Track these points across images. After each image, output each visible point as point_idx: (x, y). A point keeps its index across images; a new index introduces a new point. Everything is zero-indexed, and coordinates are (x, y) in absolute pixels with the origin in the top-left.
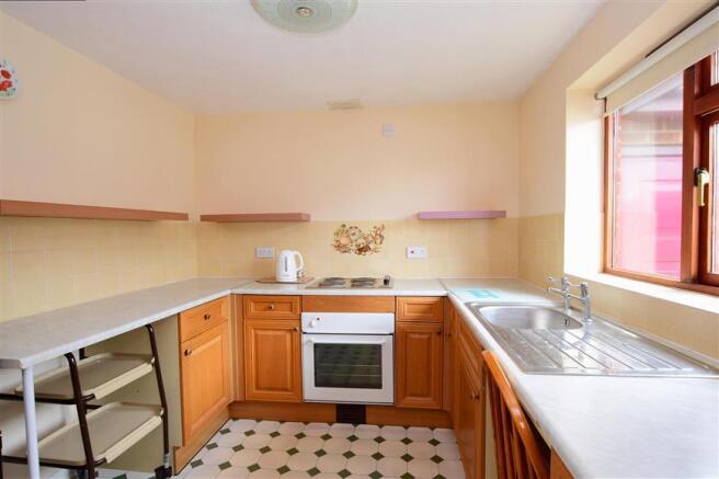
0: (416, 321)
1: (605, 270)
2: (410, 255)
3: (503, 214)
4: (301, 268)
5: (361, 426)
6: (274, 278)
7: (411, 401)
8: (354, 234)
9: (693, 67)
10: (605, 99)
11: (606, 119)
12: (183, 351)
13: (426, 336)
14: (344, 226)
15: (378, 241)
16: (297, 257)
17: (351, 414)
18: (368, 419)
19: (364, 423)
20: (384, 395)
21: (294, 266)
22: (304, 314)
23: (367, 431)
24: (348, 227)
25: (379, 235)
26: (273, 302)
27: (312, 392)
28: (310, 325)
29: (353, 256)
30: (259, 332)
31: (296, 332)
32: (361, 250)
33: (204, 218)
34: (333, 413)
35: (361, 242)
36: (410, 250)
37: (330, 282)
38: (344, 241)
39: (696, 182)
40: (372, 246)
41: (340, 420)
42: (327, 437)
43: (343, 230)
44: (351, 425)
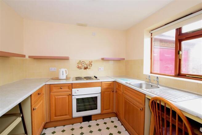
0: (107, 89)
1: (151, 73)
2: (99, 70)
3: (124, 59)
4: (67, 74)
5: (90, 122)
6: (58, 78)
7: (105, 111)
8: (83, 64)
9: (178, 29)
10: (152, 33)
11: (152, 38)
12: (33, 109)
13: (109, 93)
14: (80, 61)
15: (90, 66)
16: (66, 71)
17: (87, 119)
18: (92, 119)
19: (91, 120)
20: (98, 111)
21: (65, 74)
22: (73, 89)
23: (92, 123)
24: (81, 62)
25: (91, 64)
26: (62, 86)
27: (76, 114)
28: (75, 93)
29: (83, 70)
30: (56, 97)
31: (71, 95)
32: (85, 68)
33: (30, 57)
34: (82, 119)
35: (86, 66)
36: (99, 68)
37: (77, 78)
38: (80, 66)
39: (179, 54)
40: (89, 67)
41: (84, 121)
42: (81, 128)
43: (80, 62)
44: (87, 122)
